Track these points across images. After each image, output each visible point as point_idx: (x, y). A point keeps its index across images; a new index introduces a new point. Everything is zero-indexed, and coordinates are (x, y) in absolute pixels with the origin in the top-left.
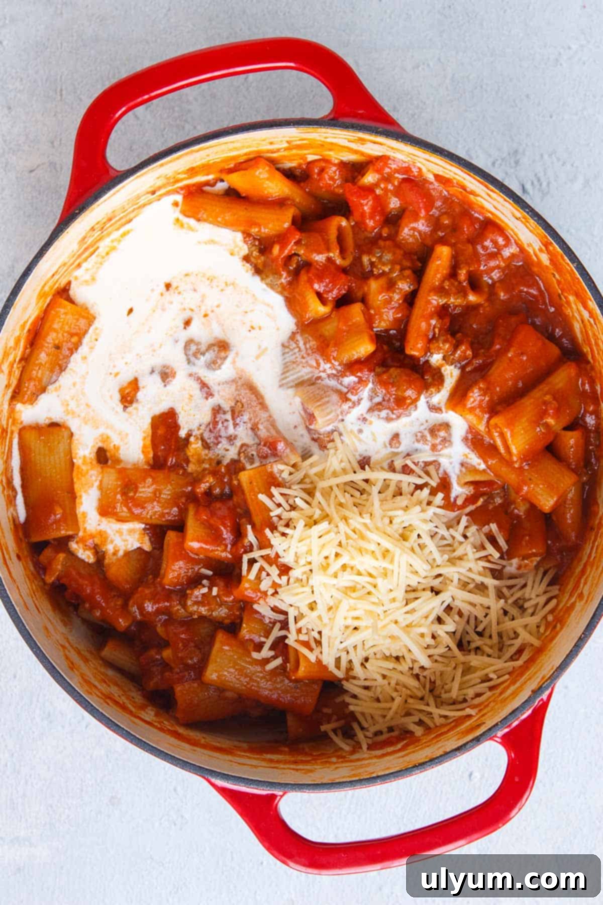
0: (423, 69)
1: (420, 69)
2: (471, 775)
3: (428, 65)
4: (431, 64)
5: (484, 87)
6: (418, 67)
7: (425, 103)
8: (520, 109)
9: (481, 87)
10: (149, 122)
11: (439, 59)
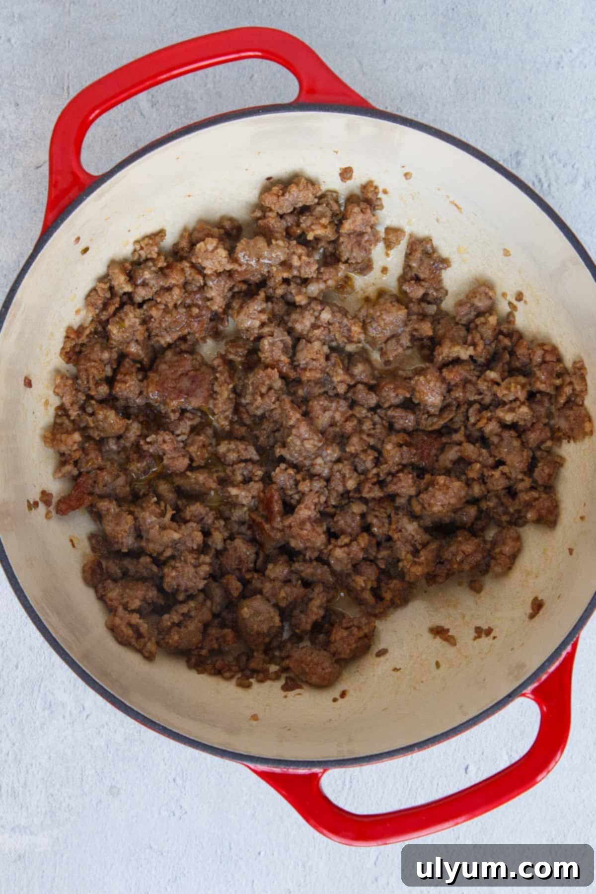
0: (427, 70)
1: (423, 69)
2: (466, 769)
3: (432, 67)
4: (435, 66)
5: (487, 88)
6: (421, 67)
7: (428, 105)
8: (522, 111)
9: (484, 88)
10: (155, 120)
11: (442, 62)
